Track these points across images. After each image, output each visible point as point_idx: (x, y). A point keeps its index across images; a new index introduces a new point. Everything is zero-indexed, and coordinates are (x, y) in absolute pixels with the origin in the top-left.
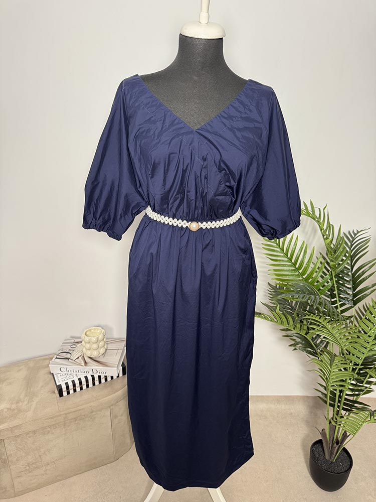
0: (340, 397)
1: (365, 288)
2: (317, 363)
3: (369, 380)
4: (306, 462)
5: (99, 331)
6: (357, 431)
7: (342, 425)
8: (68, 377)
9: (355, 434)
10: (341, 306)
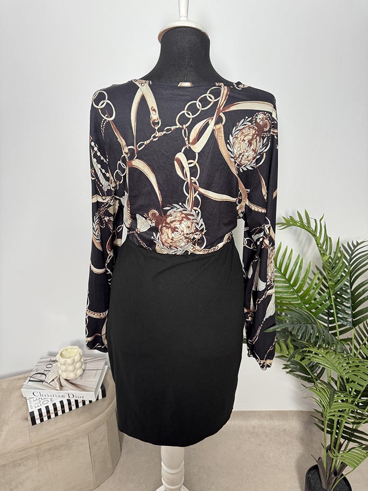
8: (42, 401)
9: (355, 467)
10: (340, 326)
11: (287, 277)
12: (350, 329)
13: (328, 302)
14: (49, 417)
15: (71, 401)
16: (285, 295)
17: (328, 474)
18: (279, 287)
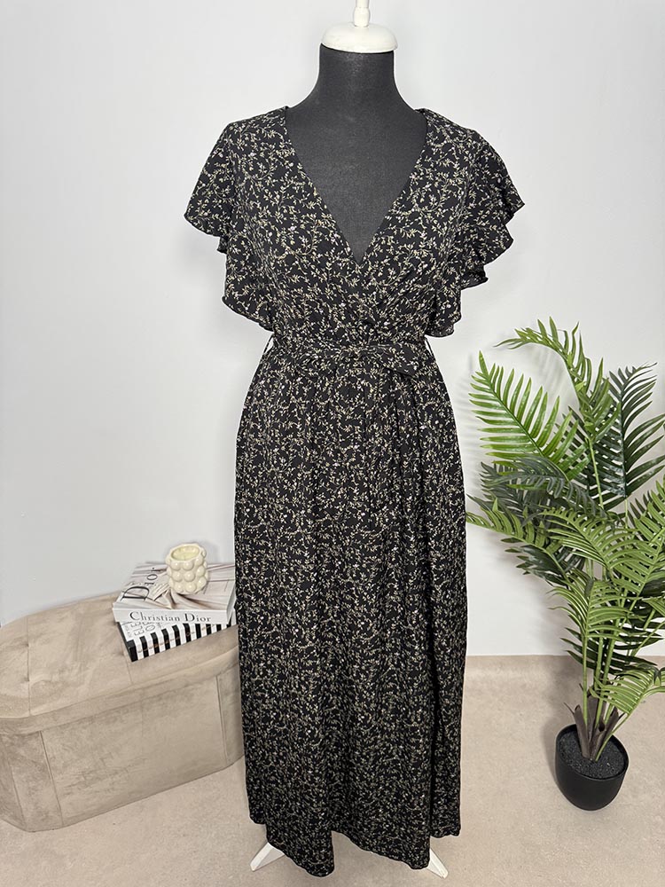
0: (605, 651)
1: (644, 464)
2: (565, 595)
3: (655, 620)
4: (550, 764)
5: (194, 551)
6: (634, 706)
7: (610, 698)
8: (144, 627)
9: (630, 711)
10: (605, 497)
11: (523, 423)
12: (622, 499)
13: (586, 459)
14: (157, 650)
15: (190, 625)
16: (519, 451)
17: (590, 733)
18: (510, 439)
